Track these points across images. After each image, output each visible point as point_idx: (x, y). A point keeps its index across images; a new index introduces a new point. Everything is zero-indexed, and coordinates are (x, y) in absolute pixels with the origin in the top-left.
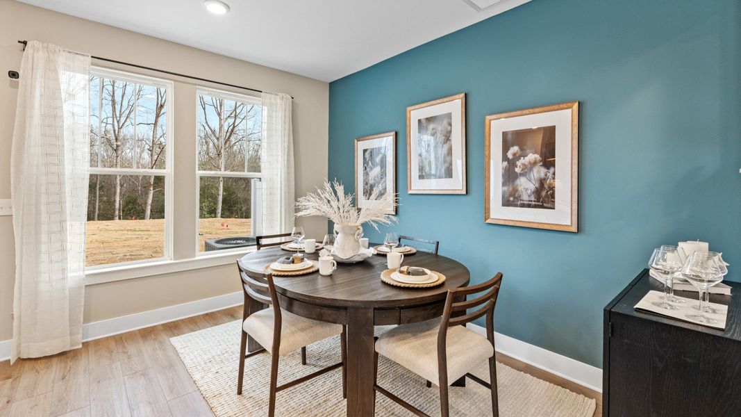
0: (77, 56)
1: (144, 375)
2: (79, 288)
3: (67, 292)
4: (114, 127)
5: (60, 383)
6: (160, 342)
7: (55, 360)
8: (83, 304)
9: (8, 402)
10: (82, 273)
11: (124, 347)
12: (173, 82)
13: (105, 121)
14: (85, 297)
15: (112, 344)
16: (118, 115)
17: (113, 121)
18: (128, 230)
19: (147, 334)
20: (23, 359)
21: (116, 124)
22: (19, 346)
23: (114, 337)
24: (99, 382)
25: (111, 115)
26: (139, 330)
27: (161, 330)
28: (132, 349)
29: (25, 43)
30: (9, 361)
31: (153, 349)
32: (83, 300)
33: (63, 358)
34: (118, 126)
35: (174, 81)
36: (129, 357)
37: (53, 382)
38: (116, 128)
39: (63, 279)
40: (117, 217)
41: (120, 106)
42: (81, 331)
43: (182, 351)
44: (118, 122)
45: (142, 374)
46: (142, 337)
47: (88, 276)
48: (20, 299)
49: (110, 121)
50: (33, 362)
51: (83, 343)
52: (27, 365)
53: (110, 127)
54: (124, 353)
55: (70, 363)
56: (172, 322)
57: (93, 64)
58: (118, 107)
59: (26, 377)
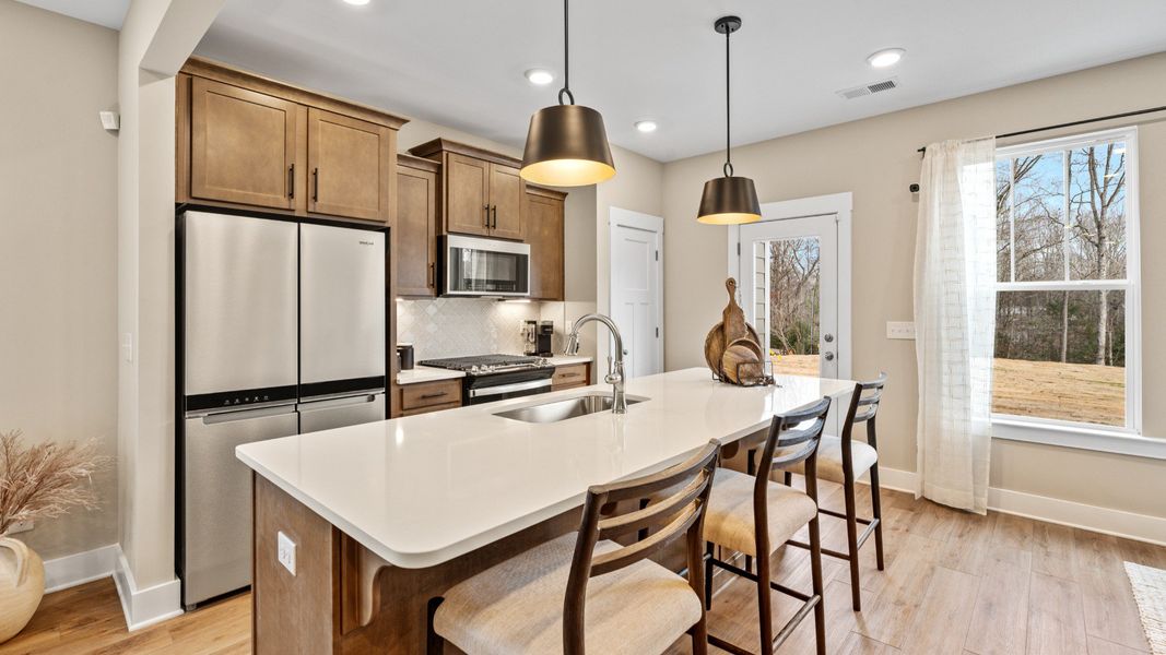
0: (978, 143)
1: (1063, 584)
2: (984, 438)
3: (970, 439)
4: (1093, 207)
5: (957, 539)
6: (1105, 560)
7: (956, 514)
8: (989, 460)
9: (907, 531)
10: (987, 420)
11: (1044, 538)
12: (1136, 126)
13: (1078, 199)
14: (992, 452)
15: (1028, 529)
16: (1101, 184)
17: (1093, 197)
18: (1112, 384)
19: (1085, 538)
20: (927, 500)
21: (1097, 199)
22: (923, 483)
23: (1034, 521)
24: (999, 560)
25: (1089, 187)
26: (1075, 529)
27: (1114, 545)
28: (1055, 548)
29: (924, 150)
30: (913, 495)
31: (1089, 563)
32: (989, 456)
33: (966, 516)
34: (1102, 201)
35: (1138, 124)
36: (1047, 554)
37: (950, 534)
38: (1098, 206)
39: (965, 420)
40: (1103, 361)
41: (1104, 168)
42: (986, 495)
43: (1142, 588)
44: (1101, 197)
45: (1059, 583)
46: (1076, 539)
47: (995, 425)
48: (924, 432)
49: (1087, 197)
50: (935, 506)
51: (988, 510)
52: (929, 506)
53: (1088, 207)
54: (1042, 545)
55: (971, 526)
56: (1139, 542)
57: (998, 146)
58: (1100, 171)
59: (926, 519)
